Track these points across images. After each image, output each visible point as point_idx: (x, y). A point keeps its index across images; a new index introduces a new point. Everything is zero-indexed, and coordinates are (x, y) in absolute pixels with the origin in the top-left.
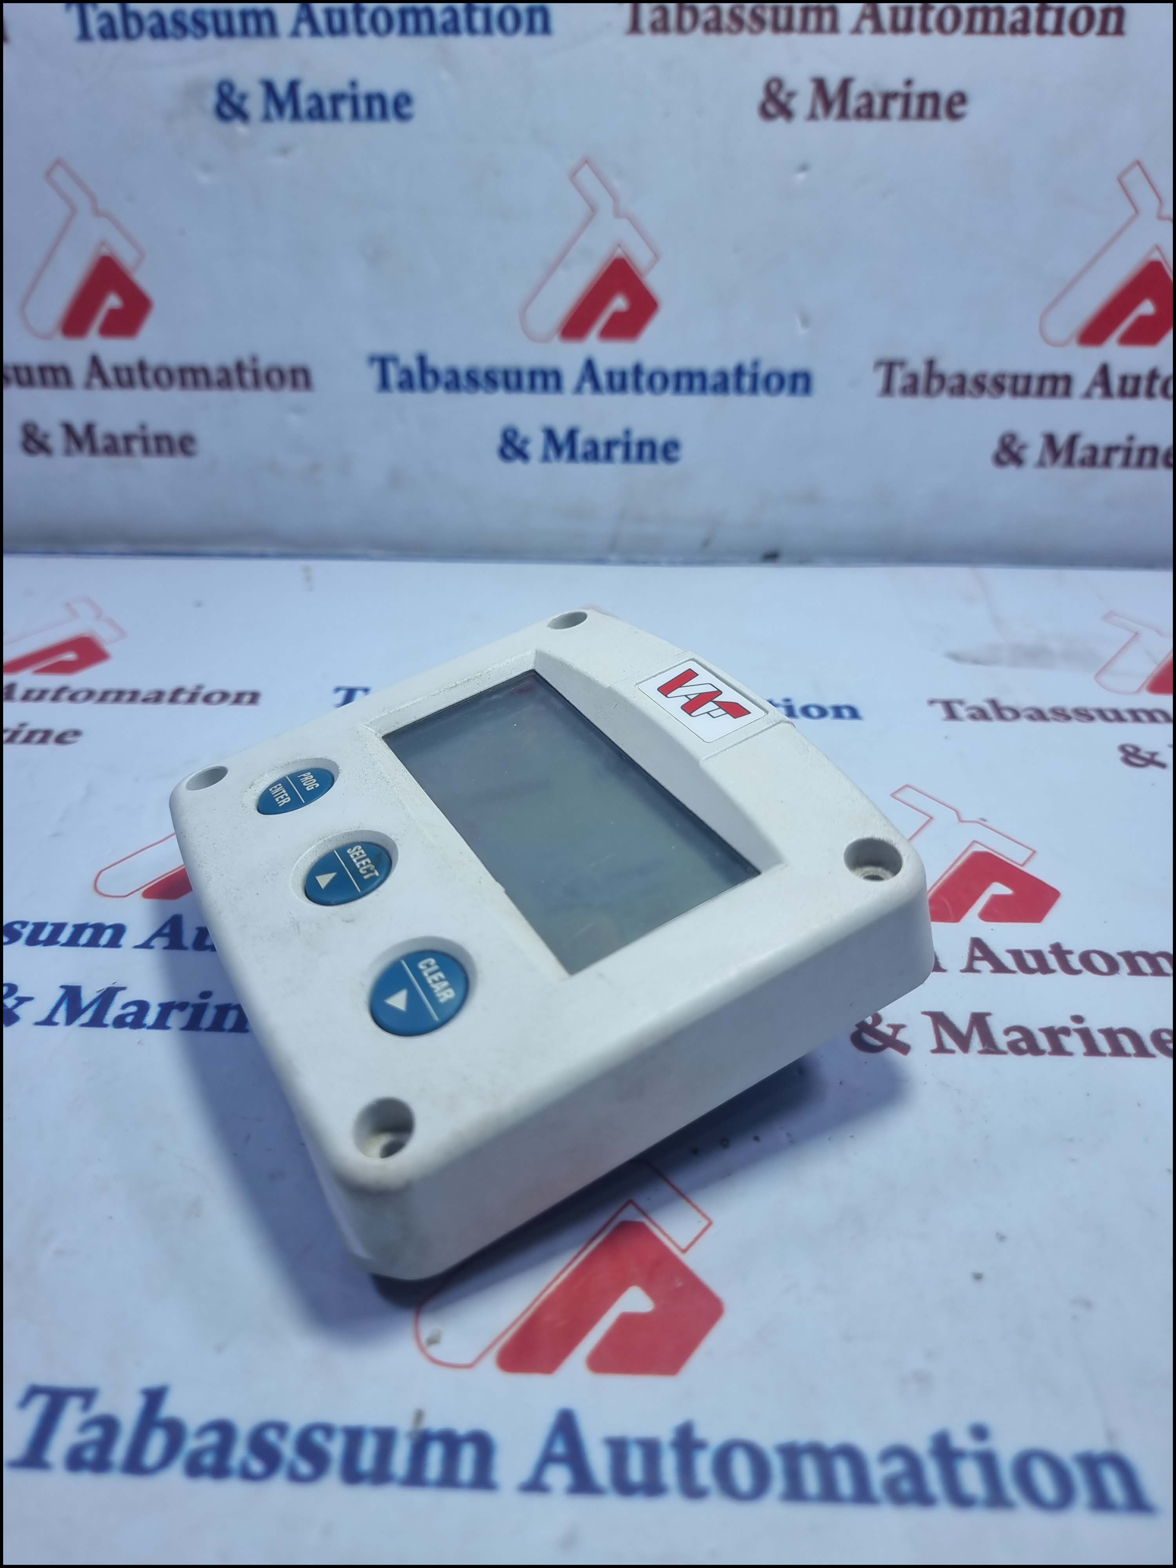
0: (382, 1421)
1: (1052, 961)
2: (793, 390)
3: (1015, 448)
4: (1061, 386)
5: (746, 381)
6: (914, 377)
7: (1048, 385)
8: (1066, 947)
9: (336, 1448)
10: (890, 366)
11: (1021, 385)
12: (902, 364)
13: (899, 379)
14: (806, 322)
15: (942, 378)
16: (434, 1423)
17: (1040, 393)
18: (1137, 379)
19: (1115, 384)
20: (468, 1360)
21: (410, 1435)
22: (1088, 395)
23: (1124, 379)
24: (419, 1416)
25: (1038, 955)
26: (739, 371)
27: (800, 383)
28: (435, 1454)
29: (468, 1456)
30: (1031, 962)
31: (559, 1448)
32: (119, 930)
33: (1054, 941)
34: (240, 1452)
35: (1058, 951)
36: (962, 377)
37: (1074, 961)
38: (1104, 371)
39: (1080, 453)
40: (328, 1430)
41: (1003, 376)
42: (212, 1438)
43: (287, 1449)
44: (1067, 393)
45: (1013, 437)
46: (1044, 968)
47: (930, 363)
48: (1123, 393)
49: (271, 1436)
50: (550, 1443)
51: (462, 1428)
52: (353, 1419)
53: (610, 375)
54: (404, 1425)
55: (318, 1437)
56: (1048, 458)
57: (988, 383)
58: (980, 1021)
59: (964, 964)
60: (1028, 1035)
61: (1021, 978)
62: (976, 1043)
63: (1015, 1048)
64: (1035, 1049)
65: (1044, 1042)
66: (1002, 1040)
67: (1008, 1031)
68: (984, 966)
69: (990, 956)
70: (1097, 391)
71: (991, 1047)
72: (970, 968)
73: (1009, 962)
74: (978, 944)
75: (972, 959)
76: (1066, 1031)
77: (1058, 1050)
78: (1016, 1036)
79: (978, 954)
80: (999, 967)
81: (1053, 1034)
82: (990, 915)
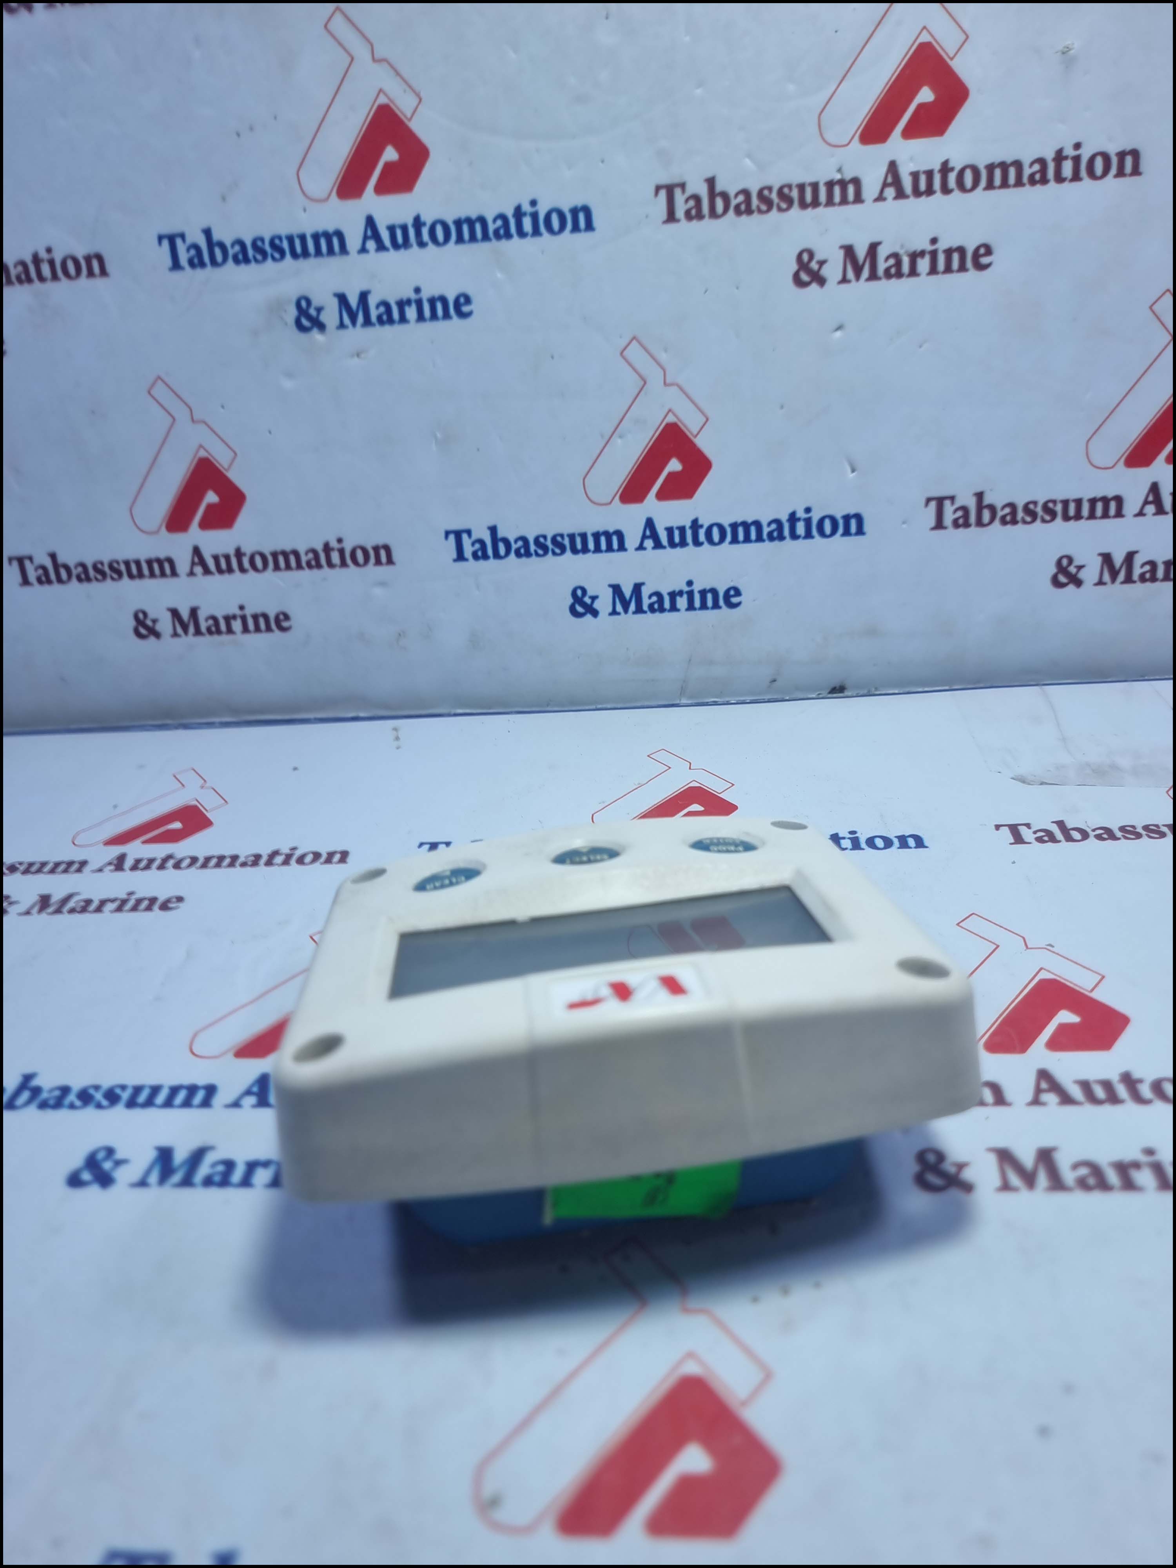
1: (1122, 1091)
2: (847, 530)
3: (1072, 570)
4: (1113, 507)
5: (801, 526)
6: (964, 512)
7: (1100, 507)
8: (1136, 1075)
10: (940, 502)
11: (1072, 508)
12: (952, 499)
13: (950, 513)
14: (854, 466)
15: (993, 509)
17: (1092, 515)
19: (1168, 501)
20: (527, 1524)
22: (1139, 514)
25: (1107, 1085)
26: (793, 518)
27: (853, 524)
30: (1100, 1093)
32: (211, 1090)
33: (1123, 1069)
35: (1129, 1080)
36: (1014, 508)
37: (1145, 1091)
38: (1154, 489)
39: (1138, 569)
41: (1054, 503)
44: (1119, 514)
45: (1069, 559)
46: (1113, 1098)
47: (980, 499)
53: (670, 532)
56: (1106, 577)
57: (1039, 510)
58: (1046, 1156)
59: (1029, 1096)
60: (1096, 1170)
61: (1089, 1109)
62: (1042, 1179)
63: (1082, 1184)
64: (1103, 1185)
65: (1113, 1177)
66: (1069, 1176)
67: (1075, 1166)
68: (1051, 1098)
69: (1056, 1087)
70: (1150, 509)
71: (1057, 1184)
72: (1036, 1101)
73: (1076, 1092)
74: (1043, 1075)
75: (1038, 1091)
76: (1137, 1165)
77: (1129, 1185)
78: (1083, 1171)
79: (1044, 1085)
80: (1066, 1099)
81: (1124, 1169)
82: (1054, 1044)
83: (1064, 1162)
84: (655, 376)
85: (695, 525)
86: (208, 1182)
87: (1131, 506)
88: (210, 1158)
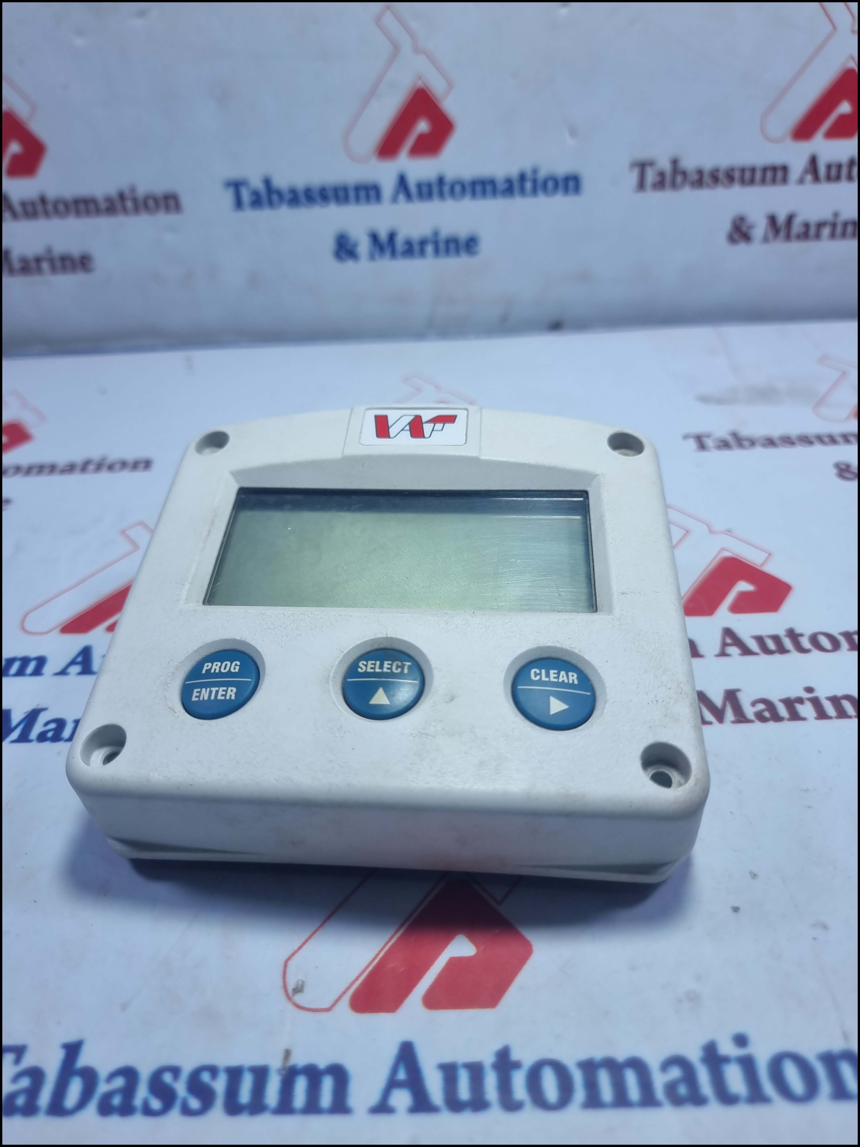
0: (258, 1061)
1: (788, 643)
2: (566, 190)
3: (744, 229)
4: (780, 174)
5: (528, 185)
6: (662, 174)
7: (769, 175)
8: (798, 630)
9: (220, 1085)
10: (642, 166)
11: (748, 175)
12: (651, 164)
13: (651, 176)
14: (573, 132)
15: (684, 174)
16: (299, 1060)
17: (763, 181)
18: (839, 166)
19: (822, 171)
20: (327, 1005)
21: (279, 1071)
22: (801, 181)
23: (829, 167)
24: (287, 1054)
25: (776, 639)
26: (522, 177)
27: (571, 184)
28: (301, 1085)
29: (327, 1084)
30: (771, 645)
31: (402, 1075)
33: (788, 627)
34: (142, 1093)
35: (792, 635)
36: (700, 172)
37: (805, 643)
38: (813, 161)
39: (797, 228)
40: (213, 1071)
41: (733, 170)
42: (119, 1082)
43: (181, 1088)
44: (785, 180)
45: (742, 219)
46: (782, 650)
47: (675, 162)
48: (829, 178)
49: (167, 1078)
50: (394, 1071)
51: (322, 1064)
52: (234, 1061)
53: (419, 186)
54: (275, 1063)
55: (206, 1077)
56: (770, 235)
57: (721, 176)
58: (731, 696)
59: (717, 650)
60: (770, 705)
61: (764, 658)
62: (729, 715)
63: (760, 717)
64: (776, 718)
65: (783, 711)
66: (749, 712)
67: (754, 704)
68: (734, 650)
69: (738, 642)
70: (809, 177)
71: (741, 718)
72: (723, 654)
73: (753, 645)
74: (728, 632)
75: (724, 645)
76: (800, 701)
77: (795, 716)
78: (761, 707)
79: (729, 641)
80: (746, 651)
81: (790, 703)
82: (737, 608)
83: (745, 700)
84: (405, 41)
85: (441, 181)
86: (42, 738)
87: (795, 173)
88: (43, 718)
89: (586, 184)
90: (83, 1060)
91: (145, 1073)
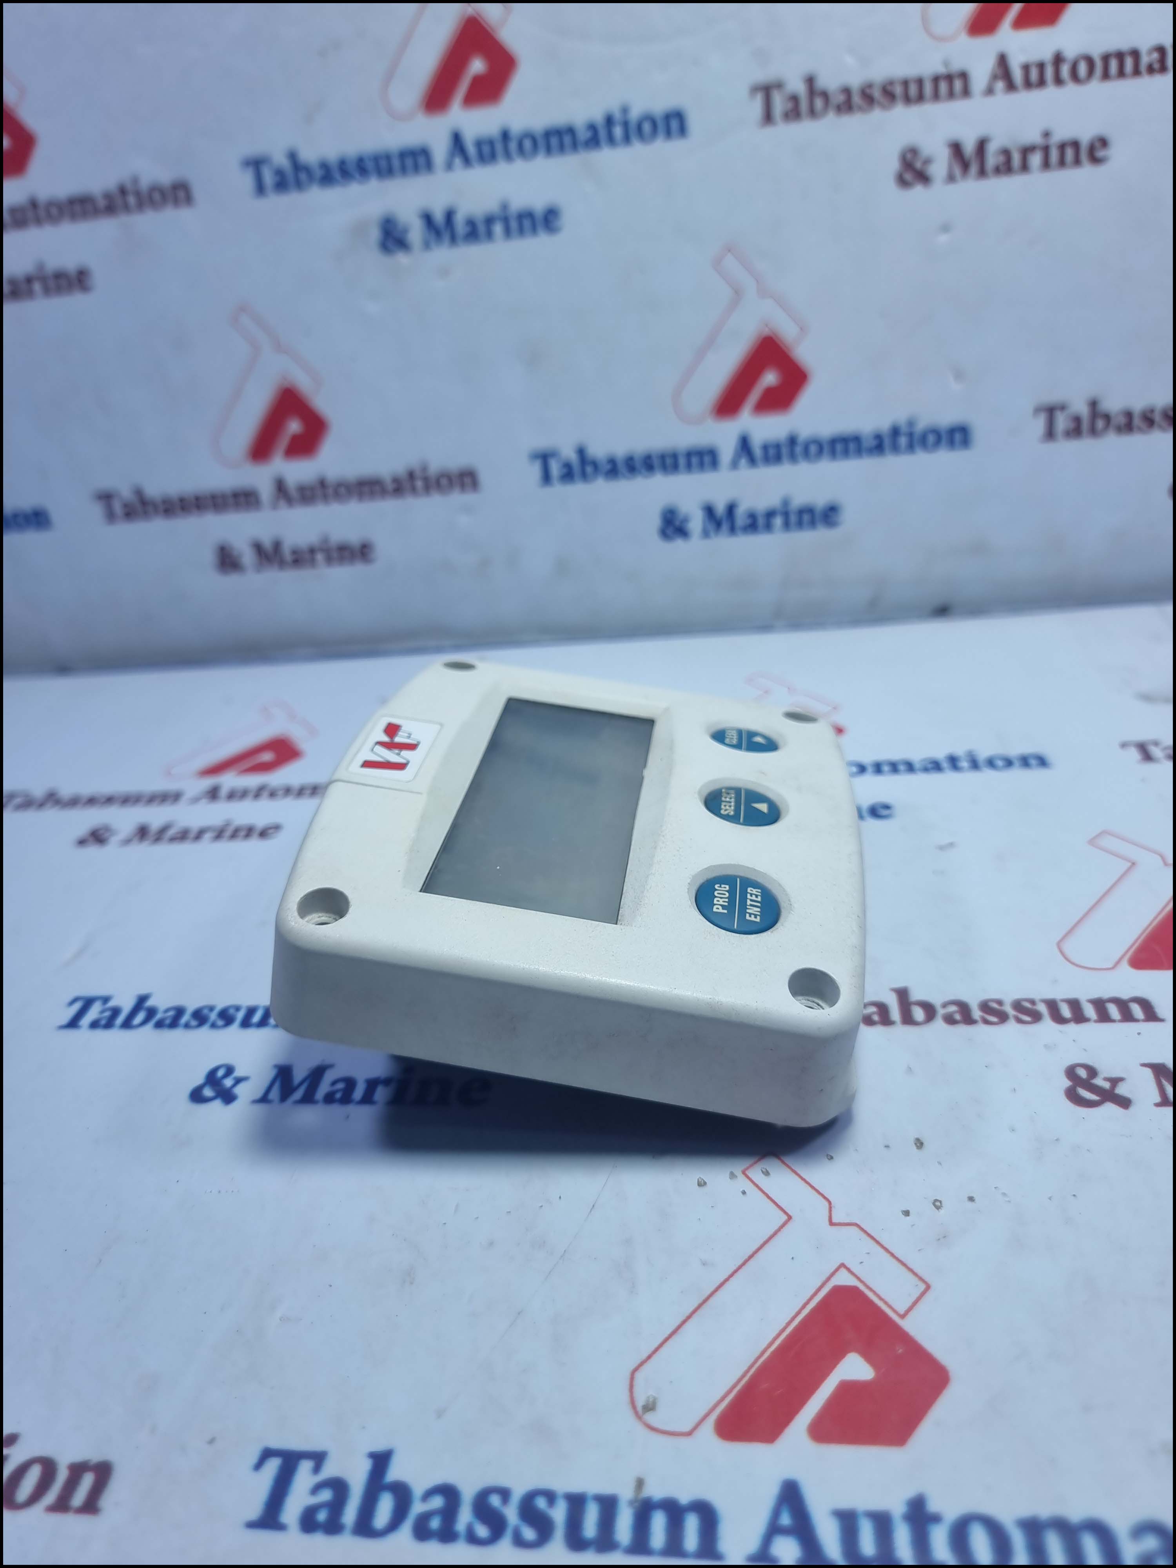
0: (606, 1489)
2: (952, 444)
5: (903, 441)
6: (1077, 420)
9: (559, 1514)
10: (1050, 411)
12: (1063, 408)
13: (1062, 422)
14: (959, 375)
15: (1107, 418)
16: (656, 1491)
20: (687, 1428)
21: (631, 1503)
24: (640, 1483)
26: (895, 432)
27: (958, 437)
28: (659, 1523)
29: (692, 1525)
31: (786, 1520)
34: (465, 1517)
36: (1129, 415)
40: (550, 1496)
42: (437, 1502)
43: (511, 1514)
47: (1094, 404)
49: (495, 1500)
50: (776, 1514)
51: (684, 1498)
52: (575, 1487)
53: (766, 448)
54: (625, 1493)
55: (541, 1503)
57: (1157, 417)
89: (979, 435)
90: (394, 1473)
91: (468, 1494)
